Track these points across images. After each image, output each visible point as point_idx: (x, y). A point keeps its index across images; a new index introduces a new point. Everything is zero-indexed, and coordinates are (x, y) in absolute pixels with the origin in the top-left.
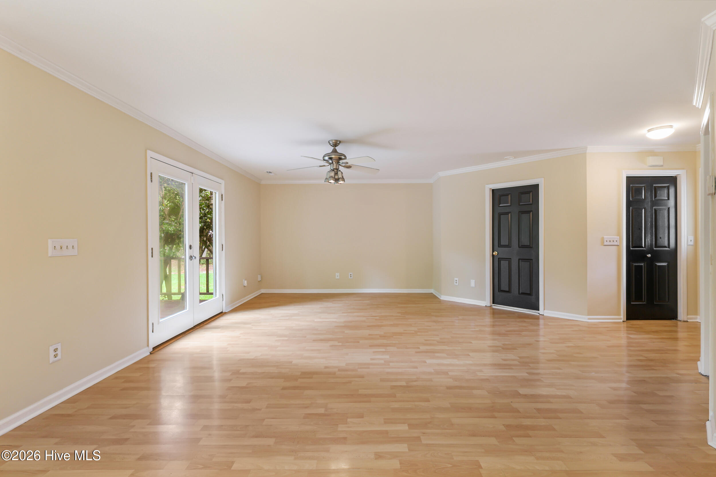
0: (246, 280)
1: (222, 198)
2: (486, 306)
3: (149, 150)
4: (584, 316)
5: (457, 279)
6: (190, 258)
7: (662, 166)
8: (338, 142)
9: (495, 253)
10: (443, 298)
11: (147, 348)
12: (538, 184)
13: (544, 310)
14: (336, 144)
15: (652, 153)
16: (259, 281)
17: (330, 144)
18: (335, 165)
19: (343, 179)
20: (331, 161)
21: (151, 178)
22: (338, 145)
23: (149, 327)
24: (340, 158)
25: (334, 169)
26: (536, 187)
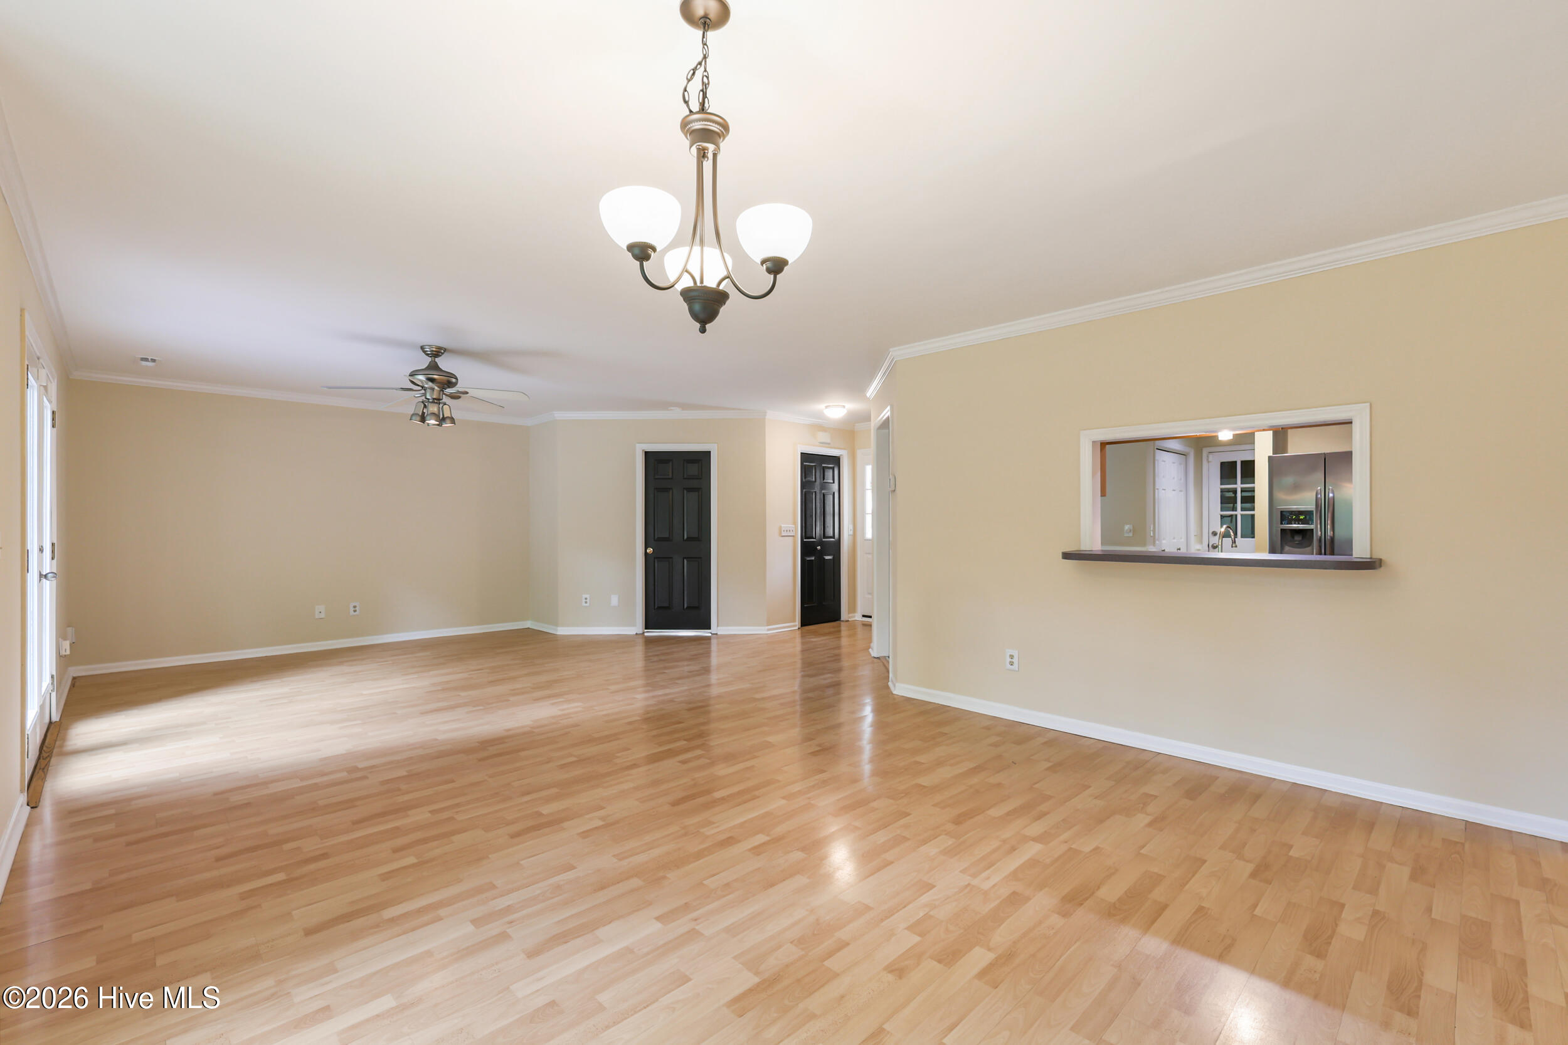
0: (64, 639)
1: (54, 419)
2: (636, 634)
4: (763, 628)
5: (587, 596)
6: (39, 578)
7: (829, 444)
8: (442, 351)
9: (650, 550)
10: (562, 631)
11: (23, 795)
12: (710, 452)
13: (718, 626)
14: (437, 353)
15: (821, 428)
17: (425, 352)
18: (436, 392)
19: (453, 420)
22: (440, 356)
24: (449, 381)
25: (434, 399)
26: (707, 454)
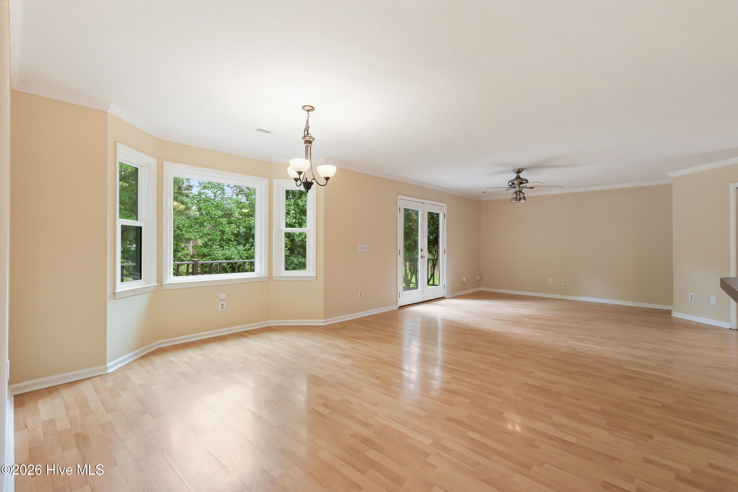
0: (465, 277)
1: (445, 216)
2: (730, 328)
3: (399, 195)
6: (421, 257)
8: (521, 170)
10: (674, 314)
11: (396, 305)
14: (519, 171)
16: (478, 280)
17: (514, 172)
18: (517, 188)
19: (525, 199)
20: (514, 186)
21: (400, 211)
22: (521, 172)
23: (397, 295)
25: (517, 191)
